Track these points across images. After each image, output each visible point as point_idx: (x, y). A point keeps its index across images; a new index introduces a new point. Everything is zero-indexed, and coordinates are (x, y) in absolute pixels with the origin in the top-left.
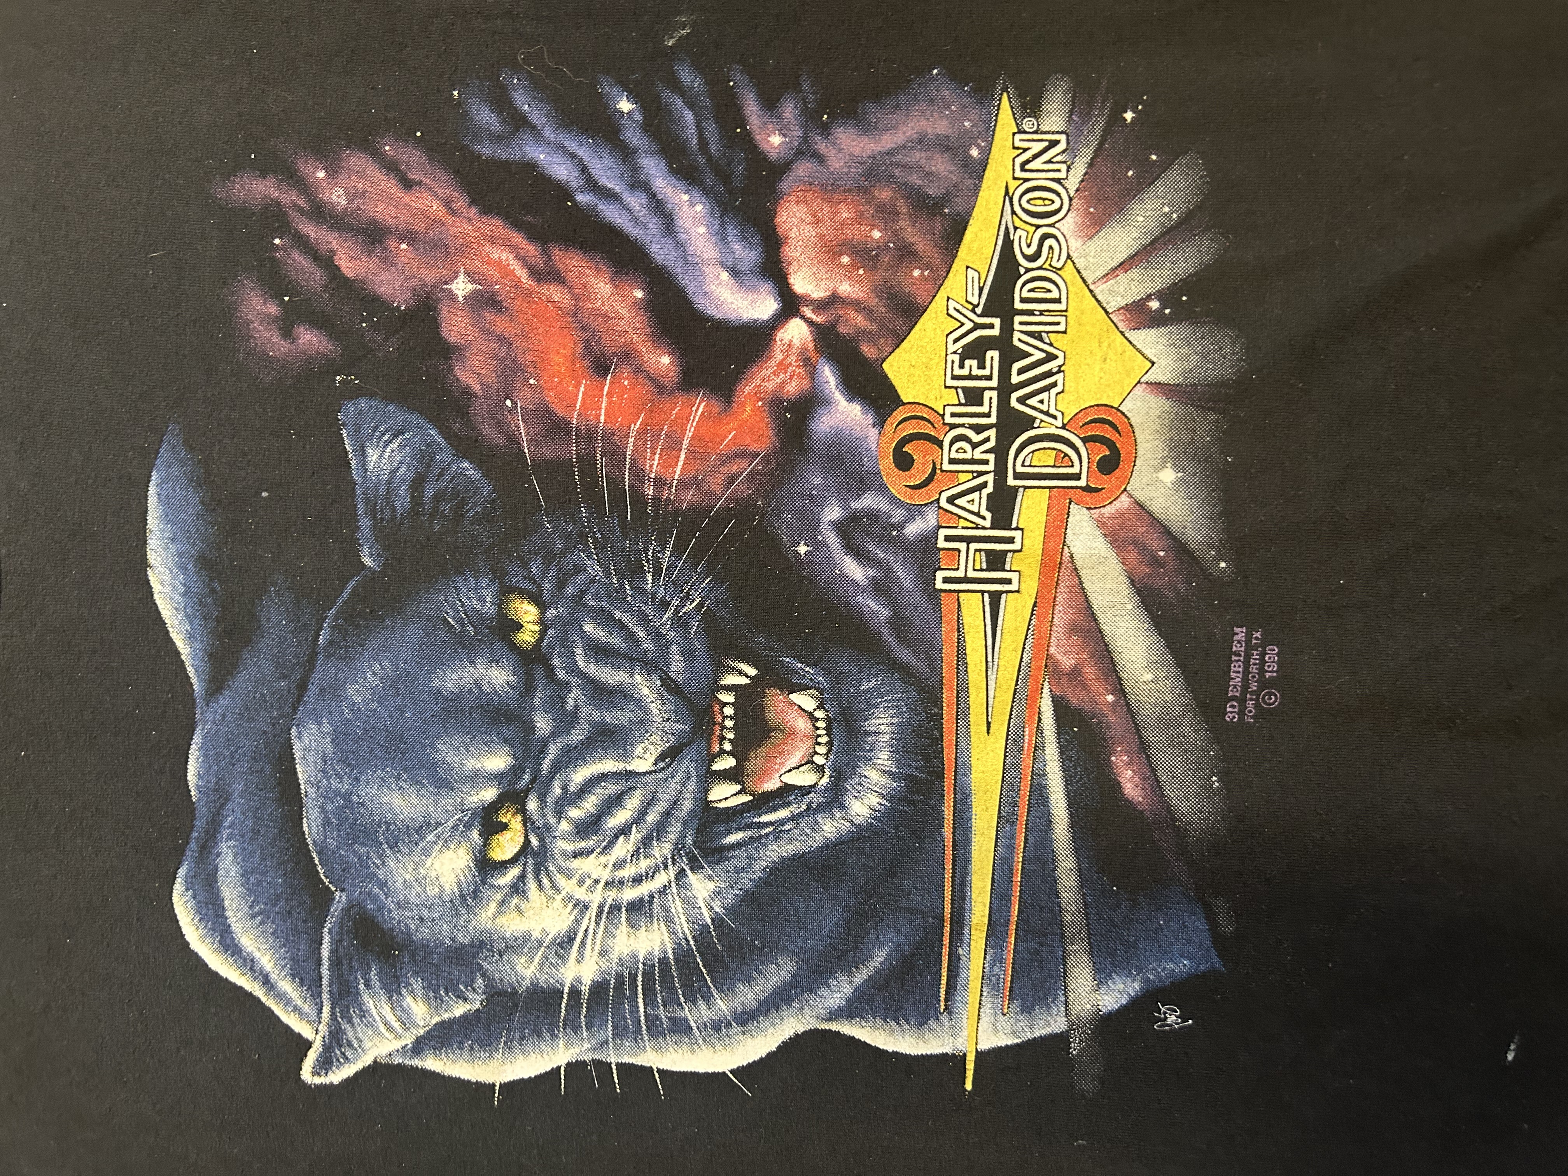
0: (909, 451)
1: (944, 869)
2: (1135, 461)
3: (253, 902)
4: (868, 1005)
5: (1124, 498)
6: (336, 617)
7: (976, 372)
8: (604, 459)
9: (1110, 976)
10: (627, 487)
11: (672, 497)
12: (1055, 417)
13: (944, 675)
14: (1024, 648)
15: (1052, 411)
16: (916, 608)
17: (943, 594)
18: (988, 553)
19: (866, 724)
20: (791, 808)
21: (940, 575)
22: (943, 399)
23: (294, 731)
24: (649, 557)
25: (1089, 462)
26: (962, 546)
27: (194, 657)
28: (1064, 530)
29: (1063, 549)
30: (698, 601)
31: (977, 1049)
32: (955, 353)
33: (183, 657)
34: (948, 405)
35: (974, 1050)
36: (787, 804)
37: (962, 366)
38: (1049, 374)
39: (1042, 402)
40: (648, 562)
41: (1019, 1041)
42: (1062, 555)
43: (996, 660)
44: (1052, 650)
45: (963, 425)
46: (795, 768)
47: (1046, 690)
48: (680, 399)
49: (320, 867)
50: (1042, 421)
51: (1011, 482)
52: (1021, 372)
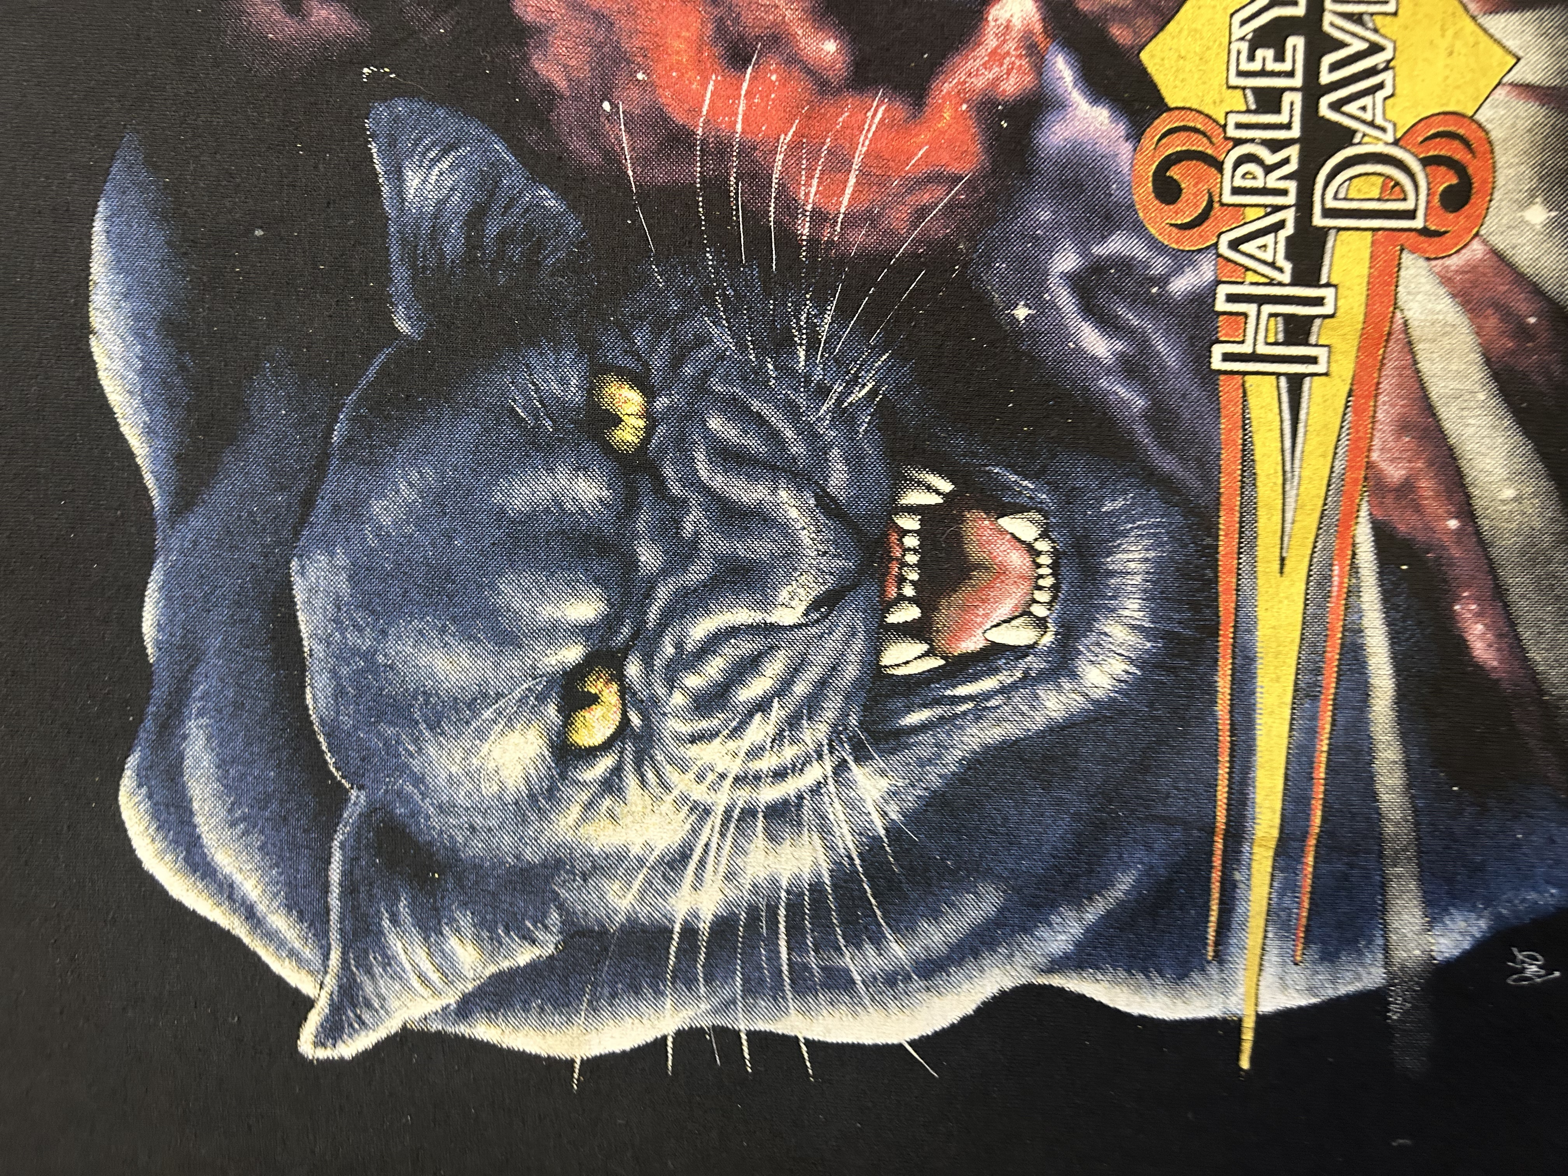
0: (1175, 177)
1: (1217, 761)
2: (1492, 194)
3: (233, 804)
4: (1106, 951)
5: (1476, 245)
6: (357, 405)
7: (1271, 66)
8: (740, 184)
9: (1446, 910)
10: (772, 224)
11: (836, 239)
12: (1383, 130)
13: (1222, 490)
14: (1335, 453)
15: (1379, 121)
16: (1184, 396)
17: (1222, 377)
18: (1289, 319)
19: (1108, 560)
20: (1001, 677)
21: (1218, 351)
22: (1224, 104)
23: (294, 564)
24: (802, 323)
25: (1428, 195)
26: (1251, 309)
27: (155, 459)
28: (1393, 288)
29: (1394, 313)
30: (870, 386)
31: (1256, 1012)
32: (1242, 39)
33: (139, 461)
34: (1231, 112)
35: (1253, 1013)
36: (996, 671)
37: (1251, 58)
38: (1372, 72)
39: (1364, 108)
40: (799, 331)
41: (1314, 1000)
42: (1392, 322)
43: (1297, 470)
44: (1375, 456)
45: (1252, 141)
46: (1005, 622)
47: (1364, 513)
48: (850, 100)
49: (329, 754)
50: (1364, 135)
51: (1318, 221)
52: (1334, 67)
